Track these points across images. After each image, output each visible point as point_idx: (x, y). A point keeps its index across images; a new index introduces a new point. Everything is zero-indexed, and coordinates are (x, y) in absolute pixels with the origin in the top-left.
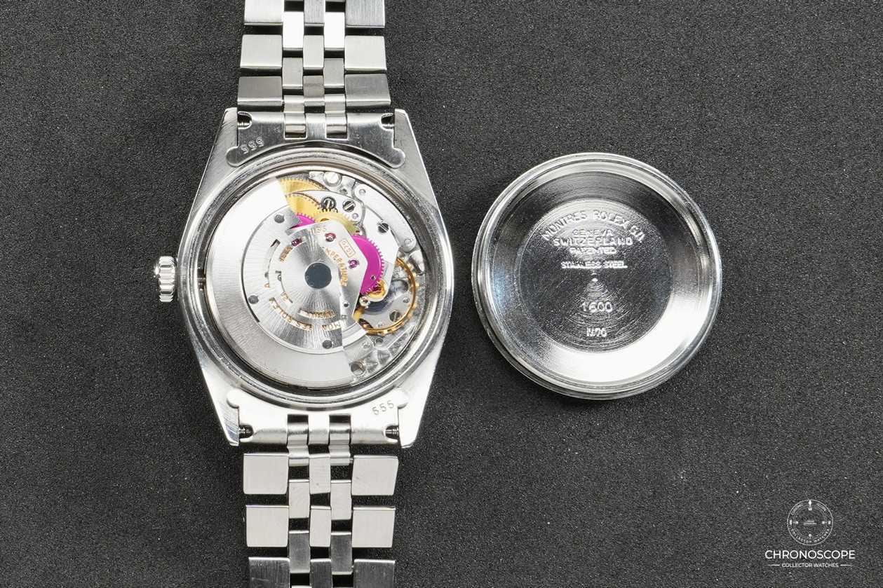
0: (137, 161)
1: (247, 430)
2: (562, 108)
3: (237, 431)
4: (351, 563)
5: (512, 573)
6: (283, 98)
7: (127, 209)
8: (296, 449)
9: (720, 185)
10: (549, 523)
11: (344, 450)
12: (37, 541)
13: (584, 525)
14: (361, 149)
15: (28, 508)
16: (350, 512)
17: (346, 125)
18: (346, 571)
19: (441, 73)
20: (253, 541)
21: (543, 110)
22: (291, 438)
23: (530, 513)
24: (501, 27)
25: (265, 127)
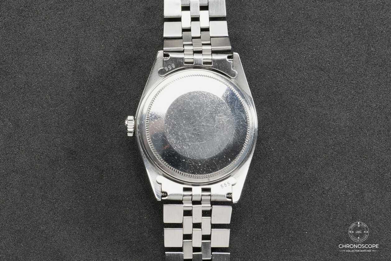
0: (119, 78)
1: (165, 194)
2: (306, 48)
3: (161, 194)
4: (210, 254)
5: (291, 255)
6: (184, 47)
7: (115, 99)
8: (186, 203)
9: (378, 80)
10: (306, 233)
11: (208, 204)
12: (80, 248)
13: (322, 233)
14: (218, 70)
15: (75, 233)
16: (210, 231)
17: (212, 59)
18: (208, 257)
19: (253, 34)
20: (167, 244)
21: (298, 49)
22: (184, 198)
23: (298, 228)
24: (278, 13)
25: (175, 59)
